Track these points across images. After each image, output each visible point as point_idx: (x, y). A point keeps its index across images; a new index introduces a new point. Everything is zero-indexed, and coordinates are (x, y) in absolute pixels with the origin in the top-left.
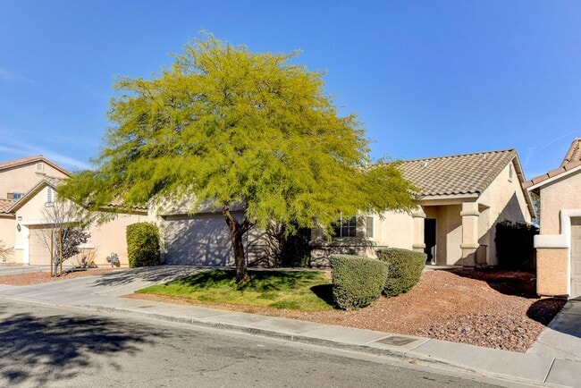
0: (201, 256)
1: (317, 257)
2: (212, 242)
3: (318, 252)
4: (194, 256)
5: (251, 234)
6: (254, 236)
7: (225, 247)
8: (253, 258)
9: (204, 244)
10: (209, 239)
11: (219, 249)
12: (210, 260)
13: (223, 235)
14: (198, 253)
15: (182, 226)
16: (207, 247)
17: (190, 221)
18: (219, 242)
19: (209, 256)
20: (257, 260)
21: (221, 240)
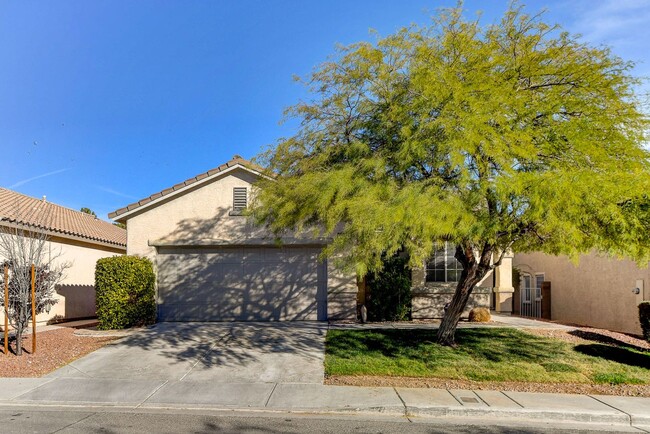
0: (233, 308)
1: (420, 306)
2: (255, 287)
3: (422, 300)
4: (219, 308)
5: (333, 277)
6: (340, 279)
7: (278, 295)
8: (336, 310)
9: (238, 290)
10: (249, 282)
11: (268, 297)
12: (251, 313)
13: (275, 278)
14: (226, 303)
15: (194, 262)
16: (245, 294)
17: (210, 256)
18: (267, 287)
19: (249, 307)
20: (344, 313)
21: (270, 284)
